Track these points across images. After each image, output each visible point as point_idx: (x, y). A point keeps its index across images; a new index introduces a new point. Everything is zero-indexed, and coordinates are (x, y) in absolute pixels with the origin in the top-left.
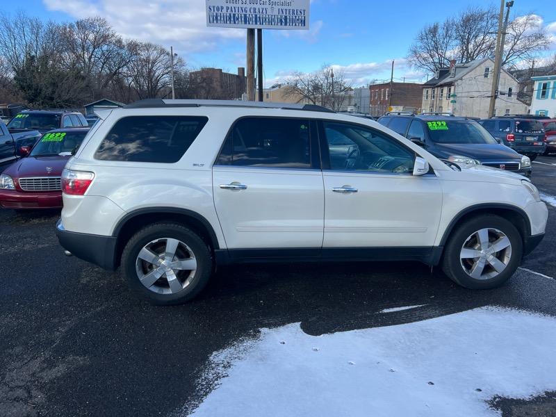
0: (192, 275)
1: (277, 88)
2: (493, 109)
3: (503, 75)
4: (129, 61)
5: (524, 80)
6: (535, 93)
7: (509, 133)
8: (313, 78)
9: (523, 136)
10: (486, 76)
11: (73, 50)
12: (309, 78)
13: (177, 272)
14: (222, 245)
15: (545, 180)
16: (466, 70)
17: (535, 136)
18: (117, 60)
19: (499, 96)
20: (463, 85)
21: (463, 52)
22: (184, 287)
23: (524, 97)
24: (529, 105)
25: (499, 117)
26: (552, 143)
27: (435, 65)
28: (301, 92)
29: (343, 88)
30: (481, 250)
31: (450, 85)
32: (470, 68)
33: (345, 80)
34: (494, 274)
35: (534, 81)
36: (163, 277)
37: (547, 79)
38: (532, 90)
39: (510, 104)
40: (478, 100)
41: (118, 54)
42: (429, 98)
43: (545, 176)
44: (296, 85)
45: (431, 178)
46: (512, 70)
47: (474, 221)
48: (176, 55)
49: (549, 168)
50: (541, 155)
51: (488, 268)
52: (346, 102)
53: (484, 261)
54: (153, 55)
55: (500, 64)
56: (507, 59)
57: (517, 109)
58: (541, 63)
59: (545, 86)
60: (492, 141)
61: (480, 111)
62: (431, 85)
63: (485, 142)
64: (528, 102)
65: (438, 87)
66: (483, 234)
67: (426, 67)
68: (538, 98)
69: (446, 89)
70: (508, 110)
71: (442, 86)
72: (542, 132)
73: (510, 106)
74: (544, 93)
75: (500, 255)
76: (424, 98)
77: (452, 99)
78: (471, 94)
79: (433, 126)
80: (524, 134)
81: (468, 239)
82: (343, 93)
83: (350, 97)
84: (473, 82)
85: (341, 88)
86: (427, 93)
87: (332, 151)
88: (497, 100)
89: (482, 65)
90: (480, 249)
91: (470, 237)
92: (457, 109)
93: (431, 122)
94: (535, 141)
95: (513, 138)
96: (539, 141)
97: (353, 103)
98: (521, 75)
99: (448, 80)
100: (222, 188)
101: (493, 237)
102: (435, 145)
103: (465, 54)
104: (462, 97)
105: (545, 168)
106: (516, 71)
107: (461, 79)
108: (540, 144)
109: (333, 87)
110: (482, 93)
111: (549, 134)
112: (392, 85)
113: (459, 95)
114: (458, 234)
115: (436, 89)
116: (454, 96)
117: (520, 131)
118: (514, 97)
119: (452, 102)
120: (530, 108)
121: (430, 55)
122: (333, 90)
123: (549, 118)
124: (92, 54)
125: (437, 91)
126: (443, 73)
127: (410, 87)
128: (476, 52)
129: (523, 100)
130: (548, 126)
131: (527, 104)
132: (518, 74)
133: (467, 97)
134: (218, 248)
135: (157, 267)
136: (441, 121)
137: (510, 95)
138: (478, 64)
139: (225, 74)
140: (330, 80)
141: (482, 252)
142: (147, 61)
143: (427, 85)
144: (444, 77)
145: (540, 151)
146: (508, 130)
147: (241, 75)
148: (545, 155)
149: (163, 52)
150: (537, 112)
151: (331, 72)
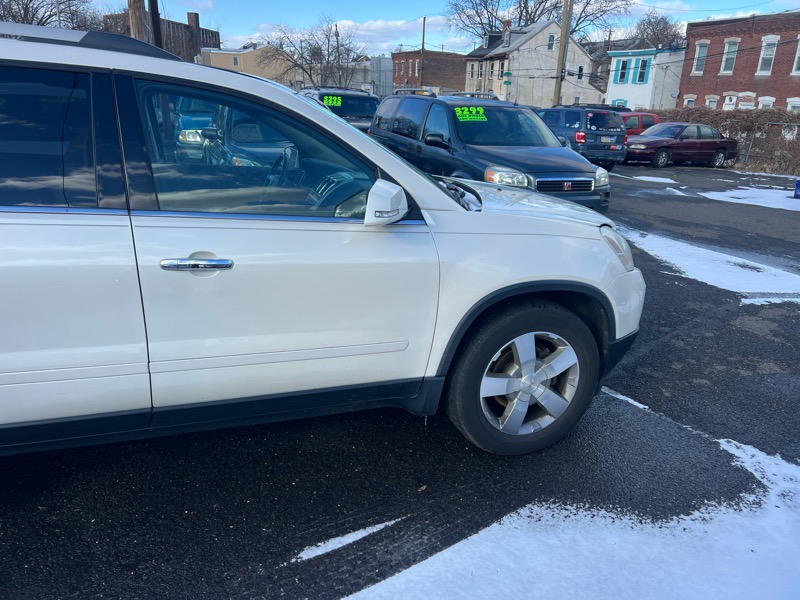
1: (251, 49)
2: (558, 96)
3: (572, 47)
5: (598, 57)
6: (612, 74)
7: (578, 130)
8: (307, 37)
9: (597, 135)
10: (550, 47)
12: (300, 37)
15: (624, 202)
16: (524, 37)
17: (612, 136)
19: (567, 77)
20: (521, 59)
21: (522, 12)
23: (598, 80)
24: (604, 92)
25: (566, 106)
26: (633, 147)
27: (483, 28)
28: (289, 57)
30: (521, 377)
31: (502, 57)
32: (529, 35)
33: (356, 43)
34: (546, 421)
35: (610, 58)
37: (627, 55)
38: (608, 72)
39: (579, 90)
40: (539, 82)
42: (475, 76)
43: (626, 197)
44: (281, 45)
45: (415, 228)
46: (584, 42)
47: (506, 320)
49: (630, 184)
50: (619, 163)
51: (535, 410)
52: (359, 77)
53: (527, 398)
55: (569, 32)
56: (577, 25)
57: (589, 96)
58: (619, 35)
59: (625, 65)
60: (554, 142)
61: (542, 98)
62: (478, 56)
63: (543, 144)
64: (602, 88)
65: (486, 59)
66: (525, 344)
67: (471, 30)
68: (615, 81)
69: (497, 64)
70: (577, 99)
71: (492, 59)
72: (622, 130)
73: (579, 93)
74: (623, 76)
75: (557, 384)
76: (468, 76)
77: (505, 78)
78: (531, 73)
79: (464, 115)
80: (597, 132)
81: (494, 358)
83: (365, 71)
84: (534, 55)
86: (472, 68)
88: (564, 83)
89: (545, 31)
90: (519, 375)
91: (498, 354)
92: (512, 93)
93: (461, 107)
94: (612, 143)
95: (583, 137)
96: (617, 143)
97: (369, 80)
98: (596, 49)
99: (499, 50)
101: (545, 348)
102: (465, 147)
103: (524, 14)
104: (518, 76)
105: (625, 183)
106: (588, 44)
107: (517, 49)
108: (619, 147)
110: (545, 72)
111: (630, 134)
112: (423, 54)
113: (514, 73)
114: (474, 348)
115: (484, 63)
116: (509, 74)
117: (594, 128)
118: (585, 79)
119: (505, 82)
120: (605, 96)
121: (477, 12)
123: (629, 110)
125: (486, 65)
126: (494, 39)
127: (449, 58)
128: (538, 13)
129: (595, 84)
130: (629, 121)
131: (601, 91)
132: (590, 48)
133: (525, 76)
136: (476, 107)
137: (580, 76)
138: (539, 29)
140: (333, 42)
141: (523, 380)
143: (473, 57)
144: (494, 44)
145: (619, 158)
146: (577, 126)
147: (193, 25)
148: (625, 163)
150: (614, 101)
151: (334, 29)
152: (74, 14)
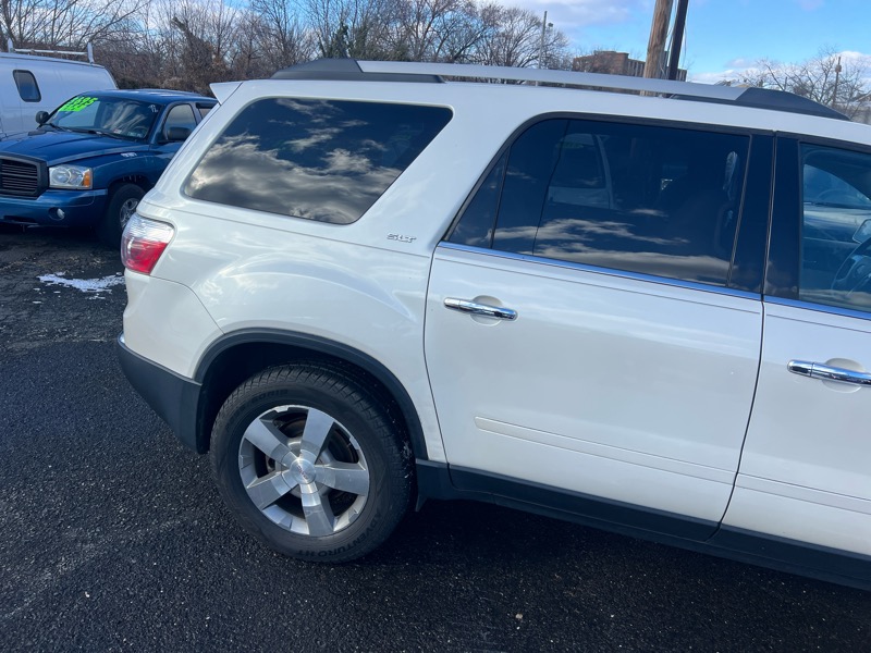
0: (357, 507)
4: (482, 36)
8: (798, 72)
11: (403, 19)
12: (788, 71)
13: (324, 490)
14: (436, 451)
18: (464, 33)
22: (336, 528)
29: (855, 95)
33: (863, 80)
36: (294, 493)
41: (467, 26)
44: (761, 82)
48: (551, 25)
54: (520, 25)
82: (855, 104)
85: (851, 94)
87: (810, 219)
100: (448, 306)
109: (835, 93)
122: (834, 97)
124: (429, 26)
134: (426, 458)
135: (283, 468)
139: (632, 61)
140: (832, 77)
142: (507, 36)
149: (535, 22)
151: (836, 62)
152: (549, 58)
